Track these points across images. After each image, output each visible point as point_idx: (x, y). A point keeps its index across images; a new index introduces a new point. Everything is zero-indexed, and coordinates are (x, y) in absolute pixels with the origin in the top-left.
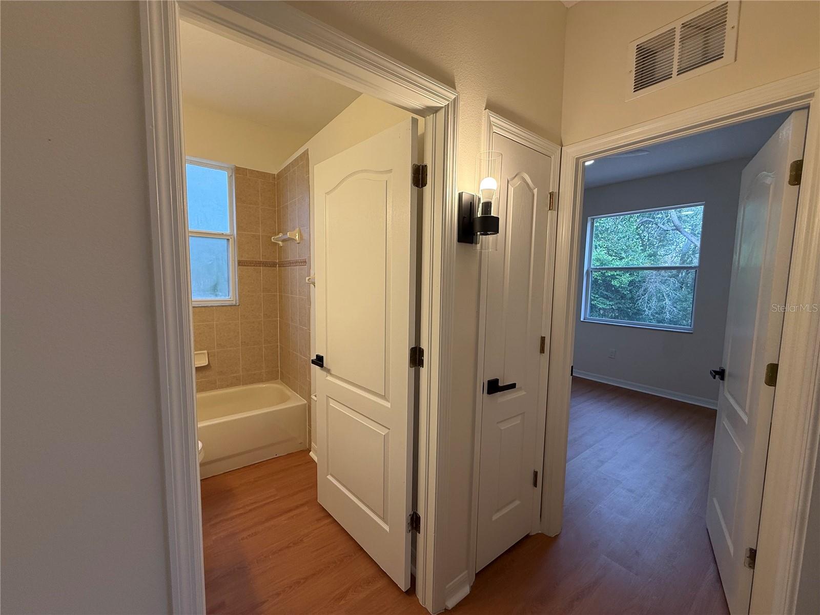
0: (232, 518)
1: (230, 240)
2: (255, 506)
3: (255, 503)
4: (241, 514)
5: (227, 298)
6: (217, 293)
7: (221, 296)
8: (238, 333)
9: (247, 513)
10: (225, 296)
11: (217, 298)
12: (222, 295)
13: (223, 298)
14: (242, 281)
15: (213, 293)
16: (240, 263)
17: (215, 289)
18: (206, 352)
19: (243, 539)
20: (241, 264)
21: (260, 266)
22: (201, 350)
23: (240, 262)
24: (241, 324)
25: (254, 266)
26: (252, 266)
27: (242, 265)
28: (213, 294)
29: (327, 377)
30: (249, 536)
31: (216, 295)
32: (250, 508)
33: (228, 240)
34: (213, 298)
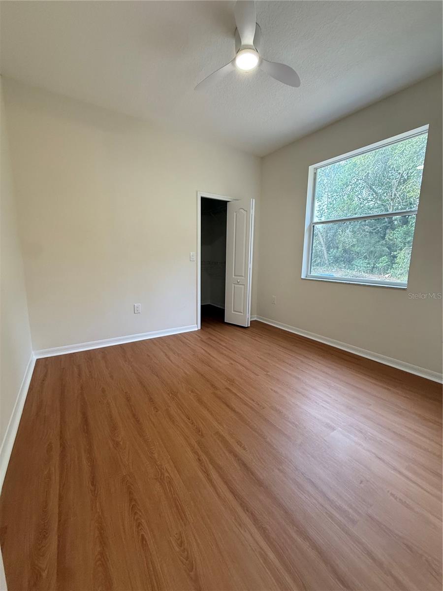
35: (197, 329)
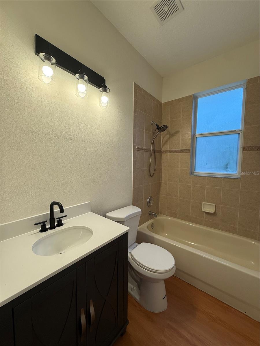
1: (241, 134)
5: (234, 173)
6: (228, 169)
8: (238, 198)
11: (227, 173)
12: (231, 171)
13: (231, 173)
14: (244, 161)
15: (225, 169)
17: (226, 167)
18: (214, 204)
22: (211, 203)
23: (245, 148)
24: (241, 192)
31: (227, 171)
33: (239, 134)
34: (225, 172)
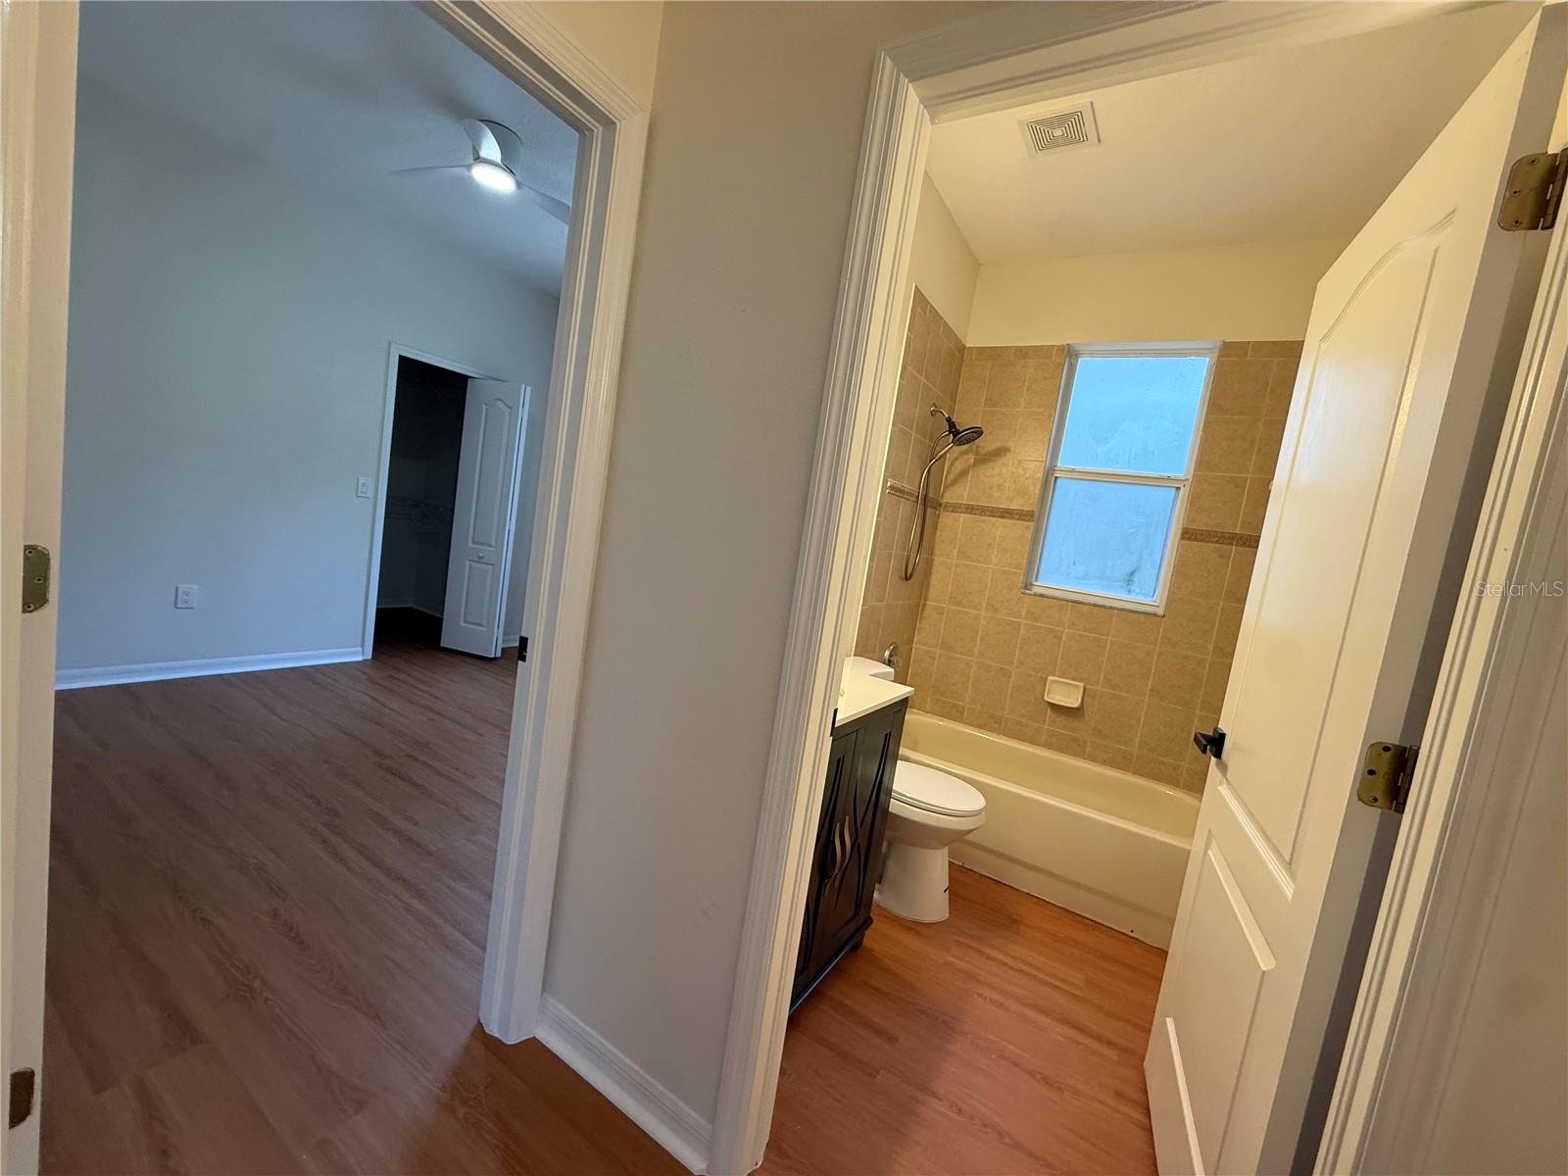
0: (989, 957)
1: (1182, 489)
2: (1033, 972)
3: (1038, 969)
4: (1005, 964)
5: (1149, 600)
6: (1133, 587)
7: (1137, 594)
8: (1150, 669)
9: (1015, 970)
10: (1145, 595)
11: (1129, 597)
12: (1141, 593)
13: (1141, 599)
14: (1181, 569)
15: (1124, 585)
16: (1187, 534)
17: (1129, 580)
18: (1081, 685)
19: (979, 995)
20: (1187, 536)
21: (1231, 544)
22: (1074, 680)
23: (1187, 532)
24: (1160, 654)
25: (1217, 542)
26: (1213, 542)
27: (1189, 539)
28: (1123, 587)
29: (1220, 784)
30: (991, 999)
31: (1129, 591)
32: (1024, 968)
33: (1178, 489)
34: (1123, 595)
35: (360, 659)
